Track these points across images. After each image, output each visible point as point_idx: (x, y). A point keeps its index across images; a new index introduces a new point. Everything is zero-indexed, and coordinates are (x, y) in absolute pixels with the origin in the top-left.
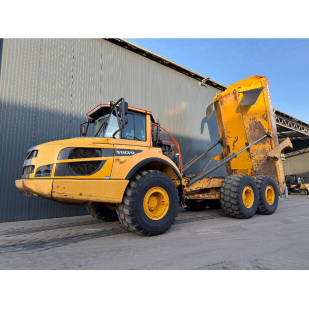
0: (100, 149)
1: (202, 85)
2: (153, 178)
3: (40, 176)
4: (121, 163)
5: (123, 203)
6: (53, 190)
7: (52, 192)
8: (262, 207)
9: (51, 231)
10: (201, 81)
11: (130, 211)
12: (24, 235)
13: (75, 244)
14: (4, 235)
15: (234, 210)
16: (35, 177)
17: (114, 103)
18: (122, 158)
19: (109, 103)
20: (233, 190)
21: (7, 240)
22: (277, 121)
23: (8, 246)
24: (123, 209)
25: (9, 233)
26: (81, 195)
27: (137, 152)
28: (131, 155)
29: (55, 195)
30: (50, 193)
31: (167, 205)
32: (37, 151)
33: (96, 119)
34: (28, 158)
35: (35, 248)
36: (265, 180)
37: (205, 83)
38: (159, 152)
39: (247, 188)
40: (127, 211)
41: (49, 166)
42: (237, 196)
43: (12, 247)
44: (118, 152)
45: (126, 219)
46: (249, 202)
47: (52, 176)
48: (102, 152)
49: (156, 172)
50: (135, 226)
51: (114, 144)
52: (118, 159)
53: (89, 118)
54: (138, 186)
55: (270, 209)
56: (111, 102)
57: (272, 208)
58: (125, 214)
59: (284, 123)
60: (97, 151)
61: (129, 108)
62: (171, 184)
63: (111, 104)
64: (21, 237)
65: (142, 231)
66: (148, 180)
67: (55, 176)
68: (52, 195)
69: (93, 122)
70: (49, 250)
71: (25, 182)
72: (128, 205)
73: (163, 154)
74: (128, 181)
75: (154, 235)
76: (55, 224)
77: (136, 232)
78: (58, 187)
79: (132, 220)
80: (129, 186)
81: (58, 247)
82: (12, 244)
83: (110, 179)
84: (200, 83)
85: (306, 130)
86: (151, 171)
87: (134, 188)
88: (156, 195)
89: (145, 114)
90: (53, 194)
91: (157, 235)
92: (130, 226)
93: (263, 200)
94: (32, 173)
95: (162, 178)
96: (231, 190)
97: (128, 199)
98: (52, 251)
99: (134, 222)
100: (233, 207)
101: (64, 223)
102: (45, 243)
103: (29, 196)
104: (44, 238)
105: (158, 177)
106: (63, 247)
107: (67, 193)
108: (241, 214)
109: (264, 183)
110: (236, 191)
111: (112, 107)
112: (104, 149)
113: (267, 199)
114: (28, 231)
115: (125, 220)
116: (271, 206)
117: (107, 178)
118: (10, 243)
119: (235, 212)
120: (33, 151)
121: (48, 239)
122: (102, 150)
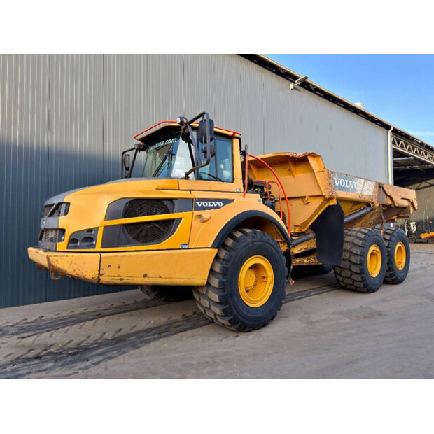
0: (171, 200)
1: (295, 88)
2: (252, 242)
3: (76, 247)
4: (205, 221)
5: (208, 284)
6: (102, 272)
7: (99, 274)
8: (390, 274)
9: (88, 323)
10: (294, 83)
11: (220, 297)
12: (48, 334)
13: (136, 352)
14: (16, 334)
15: (354, 281)
16: (68, 248)
17: (185, 121)
18: (206, 214)
19: (179, 121)
20: (355, 252)
21: (24, 346)
22: (394, 143)
23: (29, 359)
24: (207, 292)
25: (23, 330)
26: (145, 276)
27: (226, 202)
28: (218, 207)
29: (104, 280)
30: (96, 276)
31: (270, 284)
32: (68, 204)
33: (152, 146)
34: (51, 215)
35: (75, 362)
36: (395, 234)
37: (300, 85)
38: (258, 200)
39: (373, 248)
40: (215, 297)
41: (90, 230)
42: (361, 261)
43: (37, 361)
44: (198, 203)
45: (213, 308)
46: (375, 268)
47: (98, 248)
48: (174, 204)
49: (255, 233)
50: (227, 319)
51: (190, 190)
52: (200, 216)
53: (139, 142)
54: (231, 256)
55: (399, 276)
56: (181, 118)
57: (402, 275)
58: (210, 300)
59: (402, 146)
60: (166, 202)
61: (215, 129)
62: (276, 250)
63: (182, 123)
64: (44, 338)
65: (238, 326)
66: (245, 246)
67: (102, 247)
68: (99, 279)
69: (145, 148)
70: (99, 366)
71: (51, 259)
72: (217, 286)
73: (264, 203)
74: (216, 250)
75: (254, 329)
76: (90, 310)
77: (230, 328)
78: (109, 266)
79: (224, 311)
80: (217, 257)
81: (110, 358)
82: (33, 353)
83: (188, 248)
84: (292, 86)
85: (430, 156)
86: (248, 231)
87: (224, 260)
88: (255, 267)
89: (231, 138)
90: (101, 278)
91: (259, 329)
92: (218, 318)
93: (392, 263)
94: (60, 240)
95: (264, 241)
96: (351, 252)
97: (216, 278)
98: (106, 369)
99: (226, 313)
100: (355, 277)
101: (103, 307)
102: (87, 349)
103: (57, 279)
104: (83, 339)
105: (260, 241)
106: (121, 359)
107: (123, 275)
108: (365, 286)
109: (393, 239)
110: (359, 253)
111: (183, 127)
112: (176, 199)
113: (396, 261)
114: (54, 325)
115: (210, 309)
116: (401, 272)
117: (184, 247)
118: (30, 351)
119: (356, 284)
120: (60, 204)
121: (90, 341)
122: (174, 201)
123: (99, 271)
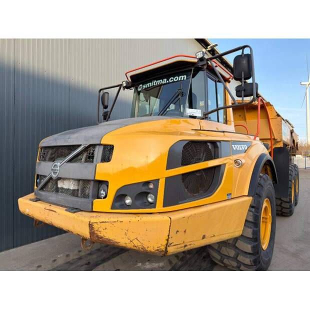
4: (241, 167)
7: (167, 245)
11: (253, 247)
24: (236, 242)
26: (204, 237)
29: (171, 250)
31: (270, 223)
32: (110, 147)
44: (233, 146)
47: (159, 207)
58: (238, 249)
68: (167, 251)
71: (95, 226)
72: (251, 237)
74: (251, 198)
78: (177, 232)
83: (232, 199)
84: (204, 50)
90: (167, 248)
94: (99, 197)
117: (229, 198)
120: (92, 146)
122: (218, 144)
123: (168, 240)
